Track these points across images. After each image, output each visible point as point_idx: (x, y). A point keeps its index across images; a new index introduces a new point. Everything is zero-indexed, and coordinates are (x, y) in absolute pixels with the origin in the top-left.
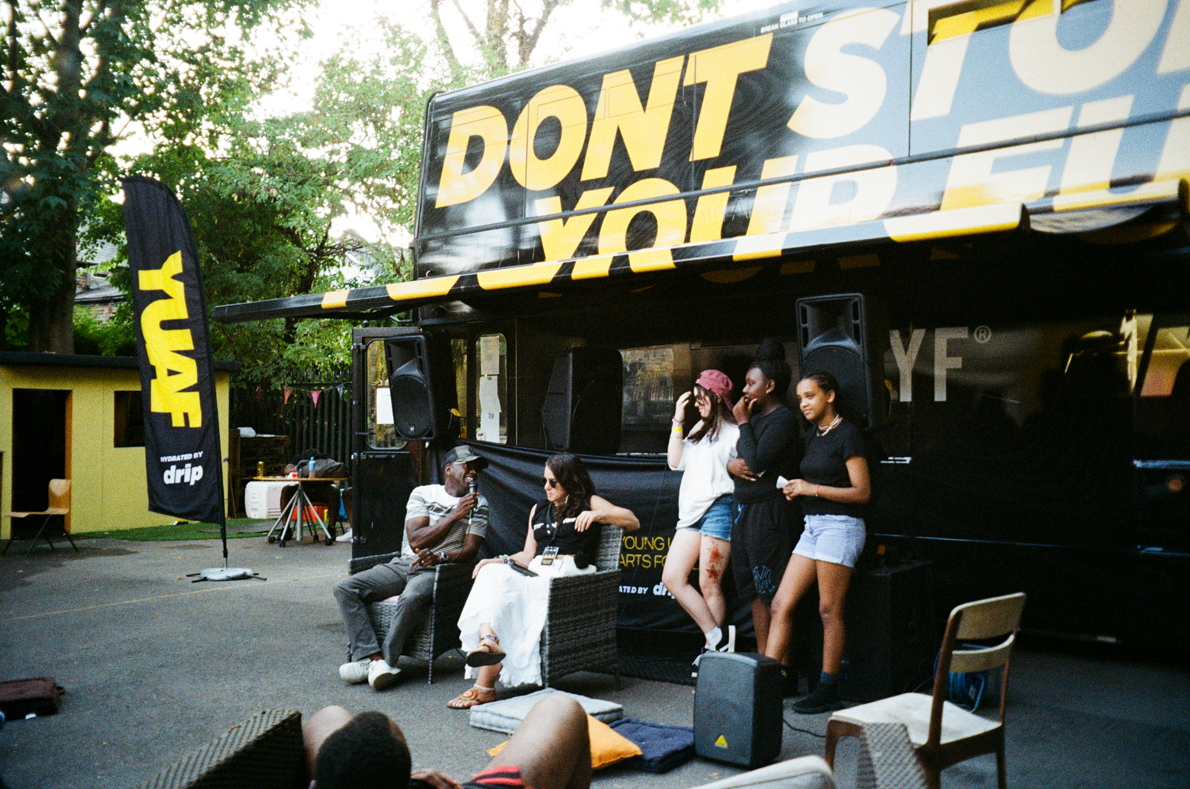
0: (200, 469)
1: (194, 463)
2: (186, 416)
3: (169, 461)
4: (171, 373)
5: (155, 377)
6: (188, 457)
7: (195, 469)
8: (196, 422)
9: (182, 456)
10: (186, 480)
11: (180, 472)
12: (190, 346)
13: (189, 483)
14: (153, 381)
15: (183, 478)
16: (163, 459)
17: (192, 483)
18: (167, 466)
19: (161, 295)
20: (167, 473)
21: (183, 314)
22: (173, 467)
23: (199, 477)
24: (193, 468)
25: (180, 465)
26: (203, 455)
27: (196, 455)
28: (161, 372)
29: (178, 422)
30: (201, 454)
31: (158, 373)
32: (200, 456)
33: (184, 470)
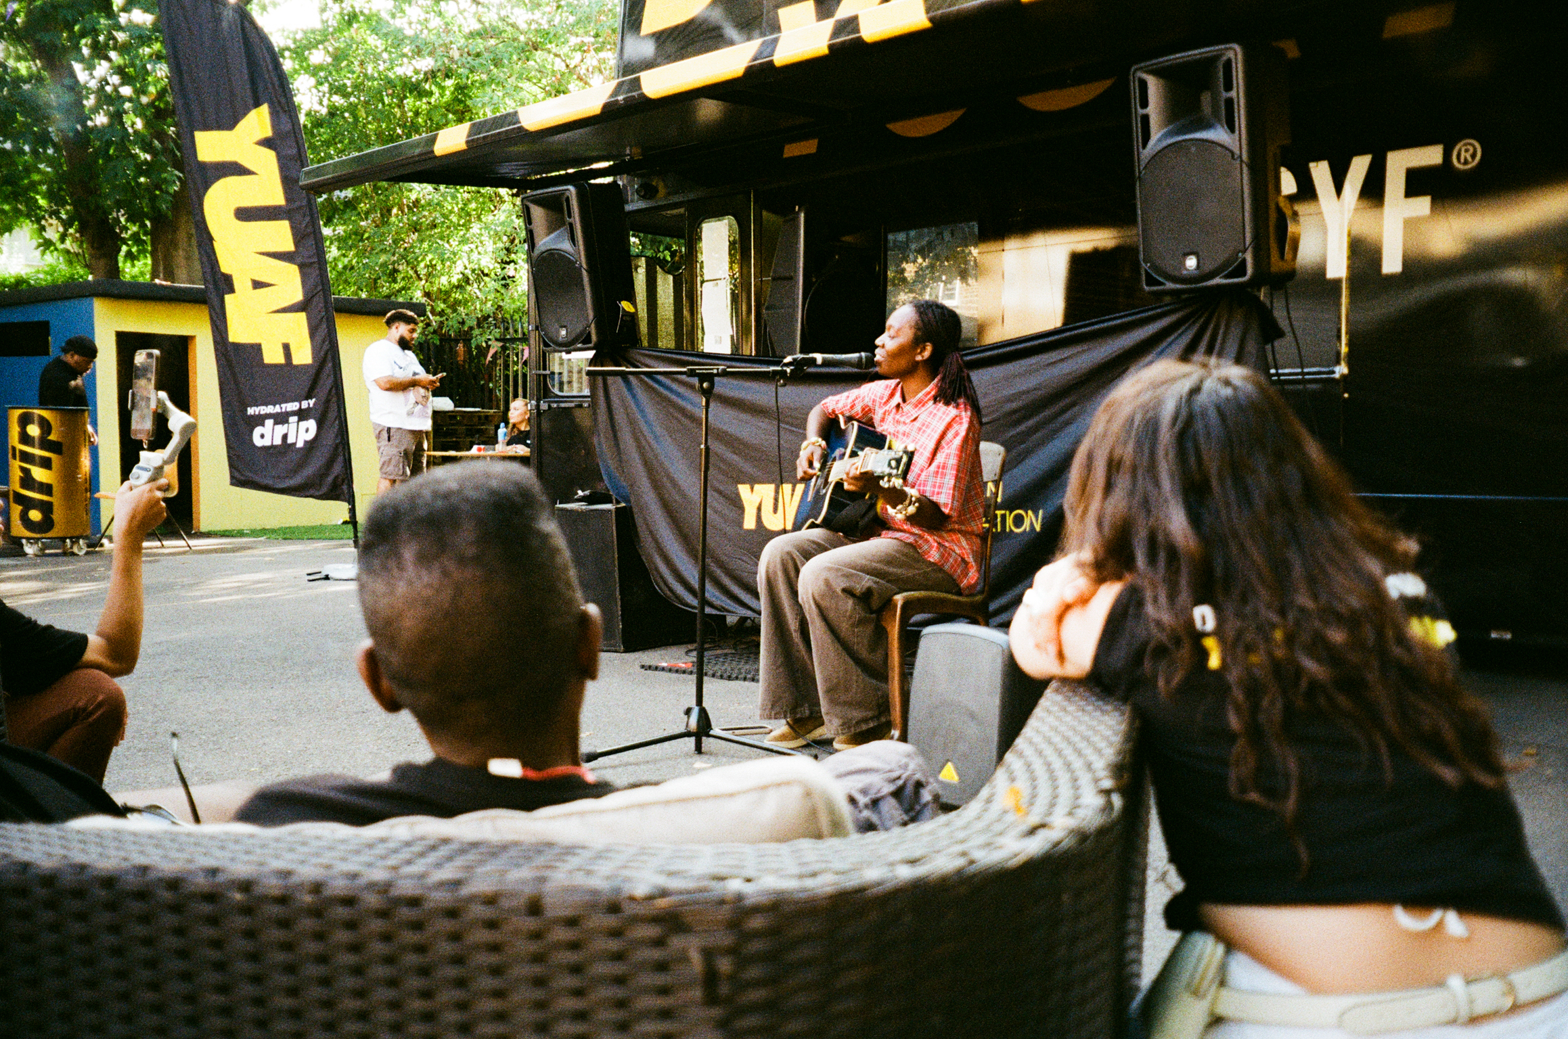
0: (311, 424)
1: (302, 415)
2: (286, 347)
3: (262, 412)
4: (257, 285)
5: (232, 290)
6: (293, 406)
7: (303, 424)
8: (303, 355)
9: (283, 406)
10: (290, 440)
11: (281, 430)
12: (289, 246)
13: (295, 444)
14: (228, 298)
15: (285, 437)
16: (251, 411)
17: (300, 444)
18: (260, 420)
19: (236, 169)
20: (258, 431)
21: (276, 197)
22: (269, 423)
23: (311, 436)
24: (301, 423)
25: (281, 419)
26: (314, 404)
27: (305, 404)
28: (241, 283)
29: (272, 356)
30: (312, 402)
31: (237, 284)
32: (311, 406)
33: (286, 425)
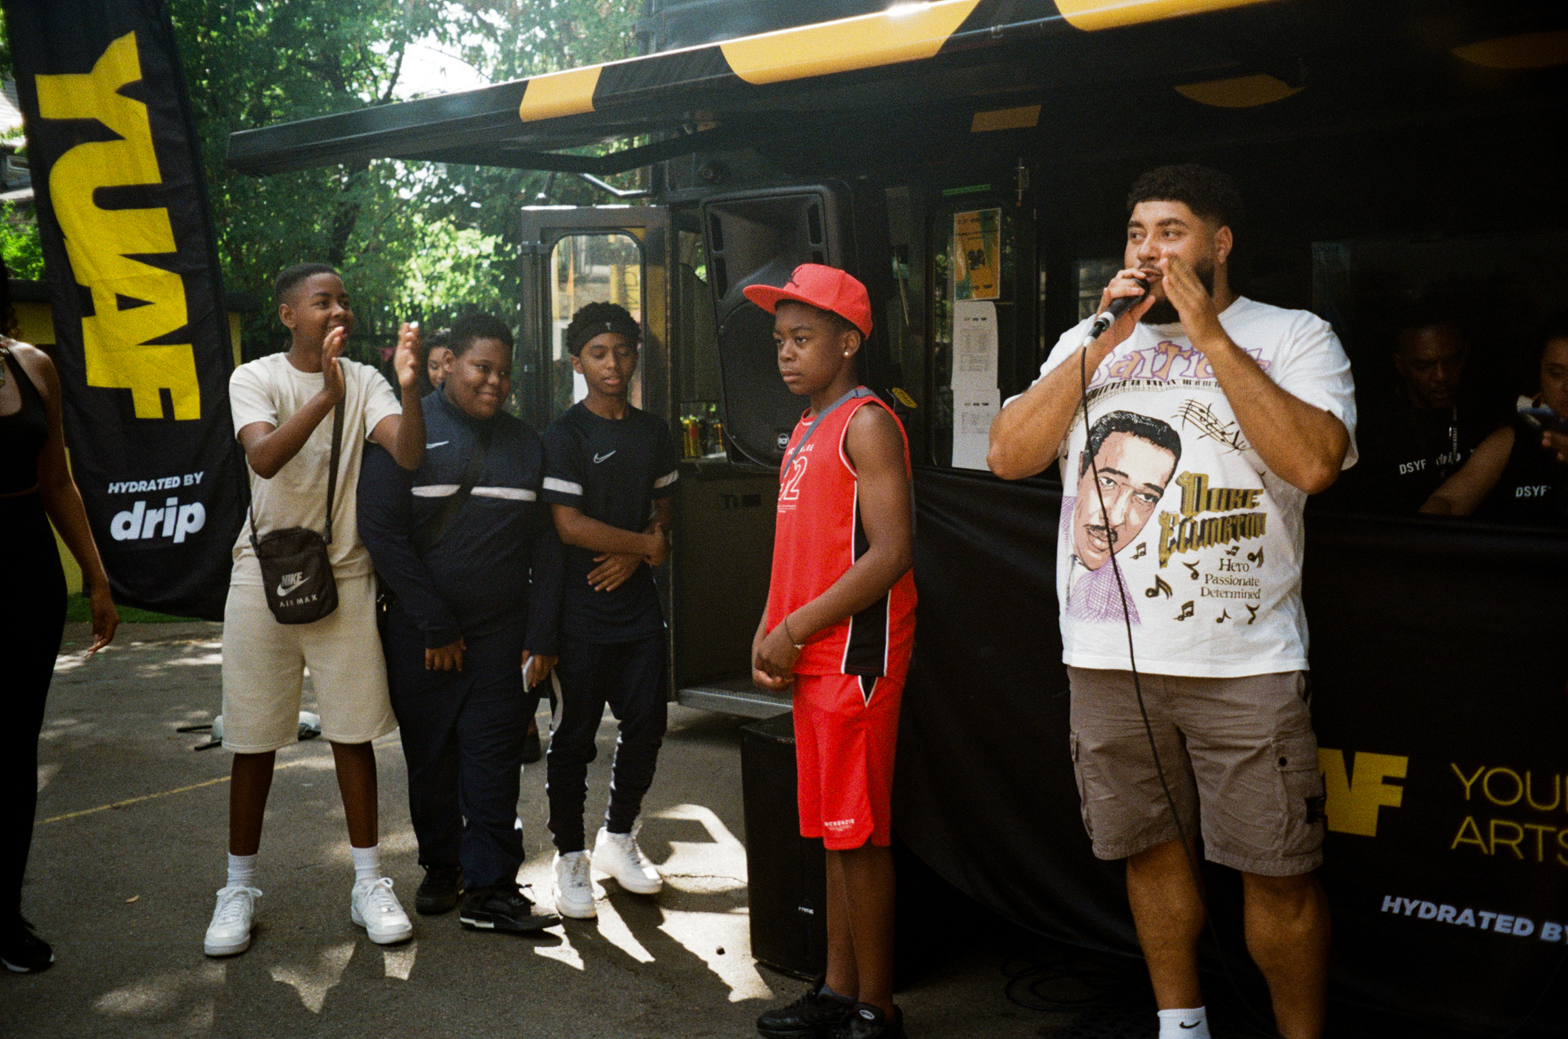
0: (198, 509)
1: (185, 496)
2: (165, 395)
3: (131, 490)
4: (126, 303)
5: (90, 311)
6: (171, 482)
7: (186, 510)
8: (189, 408)
9: (160, 481)
10: (167, 532)
11: (154, 516)
12: (168, 245)
13: (172, 537)
14: (86, 322)
15: (159, 527)
16: (113, 488)
17: (179, 538)
18: (126, 501)
19: (95, 131)
20: (119, 519)
21: (151, 175)
22: (140, 506)
23: (196, 526)
24: (182, 508)
25: (155, 501)
26: (202, 479)
27: (188, 480)
28: (104, 303)
29: (148, 407)
30: (199, 476)
31: (98, 304)
32: (198, 482)
33: (162, 510)
